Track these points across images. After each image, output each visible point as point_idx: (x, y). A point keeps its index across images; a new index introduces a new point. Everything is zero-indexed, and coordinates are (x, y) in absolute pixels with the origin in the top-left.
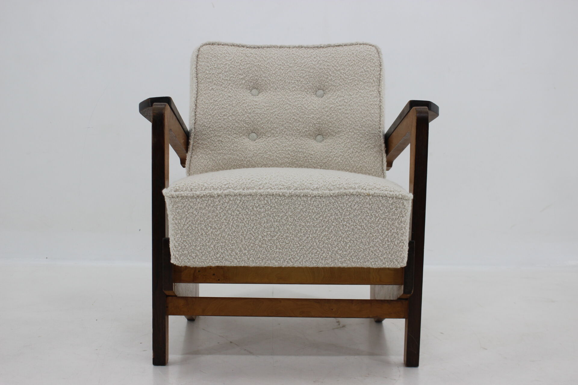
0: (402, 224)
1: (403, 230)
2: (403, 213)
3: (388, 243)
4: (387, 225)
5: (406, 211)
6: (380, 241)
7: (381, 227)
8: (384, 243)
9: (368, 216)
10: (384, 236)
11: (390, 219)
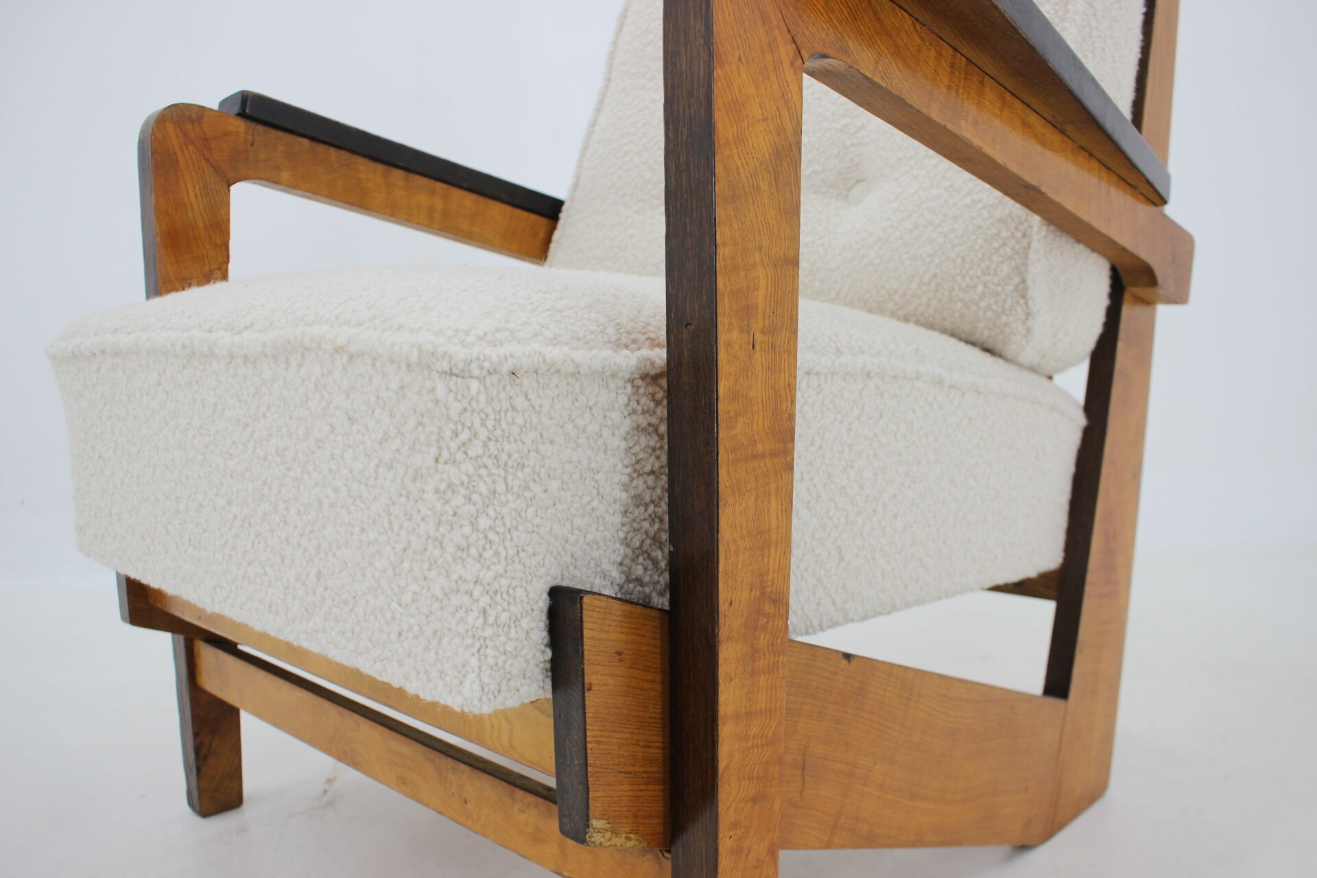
0: (458, 500)
1: (467, 530)
2: (453, 445)
3: (416, 588)
4: (403, 499)
5: (464, 436)
6: (390, 571)
7: (388, 506)
8: (402, 583)
9: (349, 447)
10: (399, 547)
11: (411, 470)
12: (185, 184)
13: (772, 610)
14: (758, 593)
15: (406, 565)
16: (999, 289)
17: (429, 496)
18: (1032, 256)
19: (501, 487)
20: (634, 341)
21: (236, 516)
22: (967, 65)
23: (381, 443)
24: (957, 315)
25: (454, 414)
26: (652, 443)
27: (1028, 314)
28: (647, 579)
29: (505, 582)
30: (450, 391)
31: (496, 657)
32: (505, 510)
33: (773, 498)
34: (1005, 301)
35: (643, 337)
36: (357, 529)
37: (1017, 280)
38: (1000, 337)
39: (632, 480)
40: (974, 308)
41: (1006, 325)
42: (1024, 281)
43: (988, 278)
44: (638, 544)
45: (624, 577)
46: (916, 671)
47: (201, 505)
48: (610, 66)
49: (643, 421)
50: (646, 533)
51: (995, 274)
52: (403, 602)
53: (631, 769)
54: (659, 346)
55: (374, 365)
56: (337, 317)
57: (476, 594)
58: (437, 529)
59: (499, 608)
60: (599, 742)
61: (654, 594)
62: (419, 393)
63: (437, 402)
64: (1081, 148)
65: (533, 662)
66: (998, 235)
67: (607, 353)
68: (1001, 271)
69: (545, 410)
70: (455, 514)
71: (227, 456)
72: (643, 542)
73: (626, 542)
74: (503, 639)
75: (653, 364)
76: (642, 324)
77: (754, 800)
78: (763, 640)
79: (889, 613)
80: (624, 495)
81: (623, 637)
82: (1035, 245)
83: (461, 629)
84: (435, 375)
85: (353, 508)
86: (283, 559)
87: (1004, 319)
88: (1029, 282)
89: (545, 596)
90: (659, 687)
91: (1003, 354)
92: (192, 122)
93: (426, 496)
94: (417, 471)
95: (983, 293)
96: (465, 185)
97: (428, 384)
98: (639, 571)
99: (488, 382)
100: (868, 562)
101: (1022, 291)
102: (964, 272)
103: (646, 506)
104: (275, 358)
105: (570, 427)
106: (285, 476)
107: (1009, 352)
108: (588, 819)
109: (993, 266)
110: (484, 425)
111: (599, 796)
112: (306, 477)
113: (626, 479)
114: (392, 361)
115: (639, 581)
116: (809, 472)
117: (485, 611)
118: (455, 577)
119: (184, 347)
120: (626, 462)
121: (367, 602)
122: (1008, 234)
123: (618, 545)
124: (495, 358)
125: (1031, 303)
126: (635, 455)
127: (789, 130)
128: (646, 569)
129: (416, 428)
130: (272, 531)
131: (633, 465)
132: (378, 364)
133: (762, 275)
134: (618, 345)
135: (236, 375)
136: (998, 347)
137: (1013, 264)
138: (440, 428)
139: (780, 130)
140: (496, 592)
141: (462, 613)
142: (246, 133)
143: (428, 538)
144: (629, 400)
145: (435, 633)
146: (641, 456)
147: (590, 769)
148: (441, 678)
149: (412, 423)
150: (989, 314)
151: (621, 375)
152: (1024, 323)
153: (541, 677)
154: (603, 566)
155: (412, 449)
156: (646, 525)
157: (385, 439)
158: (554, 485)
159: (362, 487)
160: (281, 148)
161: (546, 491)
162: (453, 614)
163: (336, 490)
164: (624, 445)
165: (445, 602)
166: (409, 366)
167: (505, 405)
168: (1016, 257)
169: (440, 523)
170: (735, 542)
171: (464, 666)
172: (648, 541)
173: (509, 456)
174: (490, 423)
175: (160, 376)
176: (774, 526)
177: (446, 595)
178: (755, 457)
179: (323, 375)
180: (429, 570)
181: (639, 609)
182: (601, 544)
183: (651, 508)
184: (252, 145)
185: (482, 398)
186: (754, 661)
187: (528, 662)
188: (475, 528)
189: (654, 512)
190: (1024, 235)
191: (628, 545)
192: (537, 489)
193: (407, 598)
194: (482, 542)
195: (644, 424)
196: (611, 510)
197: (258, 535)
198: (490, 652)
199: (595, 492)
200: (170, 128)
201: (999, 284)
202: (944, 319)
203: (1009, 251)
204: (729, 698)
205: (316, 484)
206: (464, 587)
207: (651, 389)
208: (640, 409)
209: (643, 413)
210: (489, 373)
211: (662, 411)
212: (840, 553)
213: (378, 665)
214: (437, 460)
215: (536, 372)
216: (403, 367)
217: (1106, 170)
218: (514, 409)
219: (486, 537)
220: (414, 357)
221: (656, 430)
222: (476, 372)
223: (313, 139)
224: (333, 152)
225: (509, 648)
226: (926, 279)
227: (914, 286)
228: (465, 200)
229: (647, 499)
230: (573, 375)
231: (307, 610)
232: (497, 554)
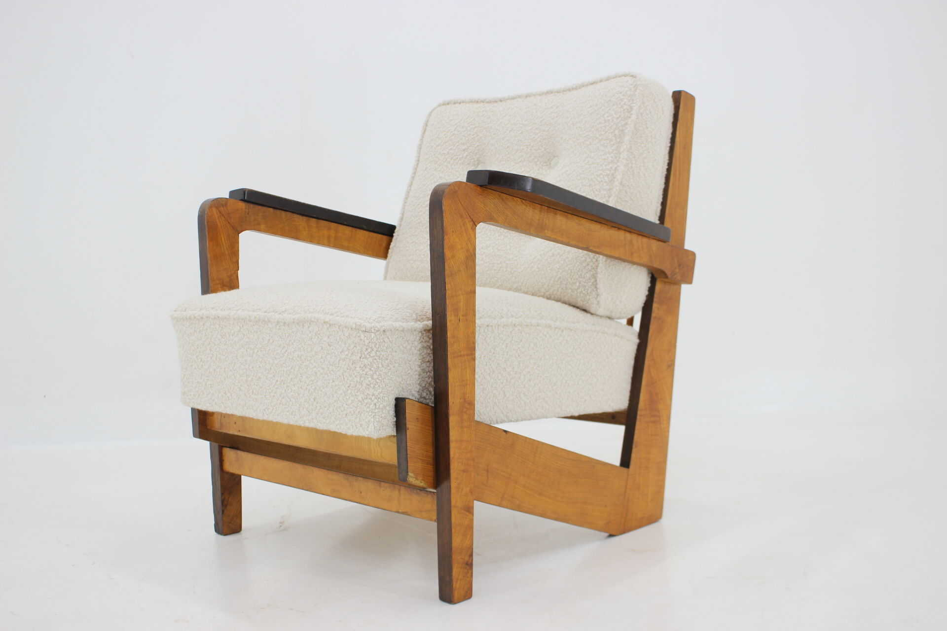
1: (370, 379)
2: (366, 353)
3: (352, 398)
4: (349, 370)
5: (369, 350)
6: (343, 394)
7: (343, 373)
8: (348, 398)
9: (329, 354)
10: (347, 386)
11: (351, 361)
12: (220, 235)
13: (468, 407)
14: (463, 400)
15: (349, 392)
16: (586, 284)
17: (358, 369)
18: (599, 270)
19: (380, 366)
20: (422, 319)
21: (277, 381)
22: (547, 209)
23: (341, 353)
24: (569, 295)
25: (366, 343)
26: (428, 352)
27: (598, 295)
28: (427, 397)
29: (382, 395)
30: (365, 337)
31: (379, 419)
32: (382, 373)
33: (468, 370)
34: (588, 289)
35: (425, 317)
36: (331, 381)
37: (593, 280)
38: (587, 305)
39: (422, 364)
40: (575, 292)
41: (589, 299)
42: (596, 281)
43: (581, 279)
44: (424, 385)
45: (419, 397)
46: (539, 442)
47: (260, 378)
48: (419, 152)
49: (425, 345)
50: (427, 382)
51: (584, 278)
52: (348, 404)
53: (422, 458)
54: (430, 320)
55: (339, 328)
56: (323, 311)
57: (373, 399)
58: (360, 379)
59: (380, 403)
60: (411, 447)
61: (430, 403)
62: (355, 337)
63: (361, 340)
64: (612, 227)
65: (390, 421)
66: (585, 260)
67: (413, 323)
68: (586, 276)
69: (394, 342)
70: (366, 374)
71: (274, 358)
72: (426, 385)
73: (420, 384)
74: (381, 413)
75: (428, 326)
76: (425, 312)
77: (464, 471)
78: (465, 417)
79: (530, 420)
80: (419, 369)
81: (419, 414)
82: (600, 265)
83: (368, 410)
84: (360, 332)
85: (330, 374)
86: (299, 395)
87: (588, 297)
88: (598, 281)
89: (394, 400)
90: (431, 432)
91: (591, 311)
92: (223, 206)
93: (357, 369)
94: (353, 362)
95: (579, 286)
96: (345, 223)
97: (358, 334)
98: (424, 394)
99: (377, 334)
100: (518, 398)
101: (595, 285)
102: (571, 276)
103: (427, 373)
104: (297, 323)
105: (401, 347)
106: (301, 365)
107: (592, 311)
108: (407, 472)
109: (583, 274)
110: (375, 347)
111: (411, 465)
112: (310, 365)
113: (420, 363)
114: (346, 327)
115: (424, 398)
116: (489, 362)
117: (375, 404)
118: (366, 394)
119: (255, 318)
120: (420, 358)
121: (334, 406)
122: (590, 260)
123: (417, 385)
124: (379, 327)
125: (598, 290)
126: (423, 356)
127: (471, 250)
128: (427, 394)
129: (353, 348)
130: (294, 385)
131: (422, 359)
132: (341, 328)
133: (462, 298)
134: (417, 320)
135: (279, 329)
136: (588, 309)
137: (591, 273)
138: (362, 348)
139: (468, 250)
140: (379, 398)
141: (368, 405)
142: (245, 209)
143: (357, 382)
144: (420, 338)
145: (359, 412)
146: (424, 356)
147: (408, 456)
148: (361, 427)
149: (352, 346)
150: (582, 295)
151: (417, 330)
152: (596, 299)
153: (393, 427)
154: (413, 392)
155: (352, 354)
156: (427, 379)
157: (343, 351)
158: (396, 365)
159: (334, 367)
160: (260, 214)
161: (394, 367)
162: (365, 406)
163: (323, 369)
164: (419, 352)
165: (363, 402)
166: (352, 329)
167: (382, 341)
168: (593, 270)
169: (361, 377)
170: (454, 383)
171: (369, 422)
172: (428, 385)
173: (383, 356)
174: (377, 346)
175: (241, 329)
176: (468, 379)
177: (363, 400)
178: (461, 356)
179: (319, 330)
180: (357, 392)
181: (424, 405)
182: (412, 385)
183: (428, 373)
184: (248, 214)
185: (375, 338)
186: (462, 423)
187: (388, 421)
188: (372, 379)
189: (430, 375)
190: (597, 260)
191: (421, 386)
192: (391, 366)
193: (350, 402)
194: (374, 383)
195: (426, 346)
196: (415, 373)
197: (288, 386)
198: (377, 417)
199: (409, 368)
200: (214, 209)
201: (585, 282)
202: (565, 297)
203: (590, 267)
204: (453, 434)
205: (315, 367)
206: (369, 397)
207: (427, 334)
208: (424, 341)
209: (425, 342)
210: (377, 331)
211: (431, 341)
212: (504, 393)
213: (338, 427)
214: (360, 358)
215: (391, 330)
216: (350, 329)
217: (629, 233)
218: (384, 342)
219: (376, 381)
220: (354, 326)
221: (430, 348)
222: (373, 331)
223: (274, 208)
224: (283, 213)
225: (383, 416)
226: (556, 279)
227: (552, 282)
228: (345, 231)
229: (427, 370)
230: (402, 331)
231: (309, 412)
232: (379, 386)
